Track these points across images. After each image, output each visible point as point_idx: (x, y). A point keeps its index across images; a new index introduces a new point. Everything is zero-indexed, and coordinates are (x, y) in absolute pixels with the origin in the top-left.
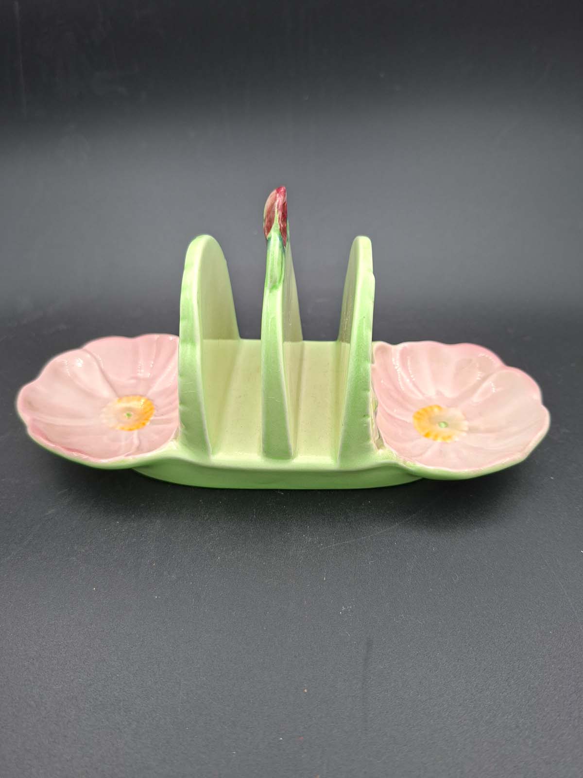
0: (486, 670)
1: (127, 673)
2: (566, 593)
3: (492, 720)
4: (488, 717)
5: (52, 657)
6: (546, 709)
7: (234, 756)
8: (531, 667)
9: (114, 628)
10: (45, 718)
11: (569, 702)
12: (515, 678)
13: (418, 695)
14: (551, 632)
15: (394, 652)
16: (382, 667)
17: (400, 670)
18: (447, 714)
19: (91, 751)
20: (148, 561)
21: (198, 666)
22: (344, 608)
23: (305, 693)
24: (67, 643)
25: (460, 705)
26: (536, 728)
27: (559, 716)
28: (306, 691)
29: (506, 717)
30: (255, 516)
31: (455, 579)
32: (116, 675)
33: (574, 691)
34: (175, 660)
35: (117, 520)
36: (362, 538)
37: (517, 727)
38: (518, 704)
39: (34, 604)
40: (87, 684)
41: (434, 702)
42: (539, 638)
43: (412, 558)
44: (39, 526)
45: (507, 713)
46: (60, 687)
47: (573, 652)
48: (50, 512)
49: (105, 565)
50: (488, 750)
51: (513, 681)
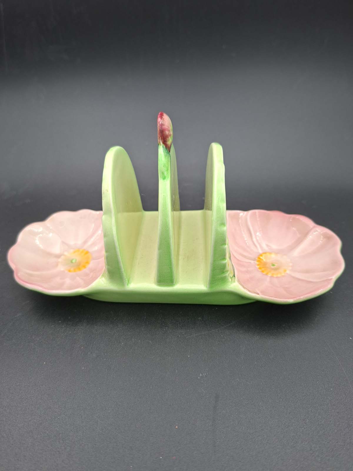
0: (291, 413)
1: (64, 416)
2: (341, 364)
3: (294, 446)
4: (292, 444)
5: (18, 406)
6: (329, 438)
7: (131, 468)
8: (319, 411)
9: (57, 387)
10: (12, 444)
11: (343, 434)
12: (309, 418)
13: (248, 429)
14: (331, 389)
15: (232, 402)
16: (225, 412)
17: (236, 414)
18: (266, 442)
19: (41, 466)
20: (79, 346)
21: (109, 411)
22: (201, 375)
23: (176, 428)
24: (27, 397)
25: (275, 436)
26: (322, 450)
27: (337, 443)
28: (177, 427)
29: (304, 443)
30: (145, 317)
31: (271, 356)
32: (58, 418)
33: (347, 426)
34: (94, 408)
35: (59, 320)
36: (213, 331)
37: (311, 449)
38: (311, 435)
39: (7, 373)
40: (39, 423)
41: (258, 434)
42: (324, 393)
43: (244, 343)
44: (11, 324)
45: (304, 441)
46: (22, 425)
47: (345, 402)
48: (18, 315)
49: (51, 348)
50: (292, 465)
51: (308, 421)
